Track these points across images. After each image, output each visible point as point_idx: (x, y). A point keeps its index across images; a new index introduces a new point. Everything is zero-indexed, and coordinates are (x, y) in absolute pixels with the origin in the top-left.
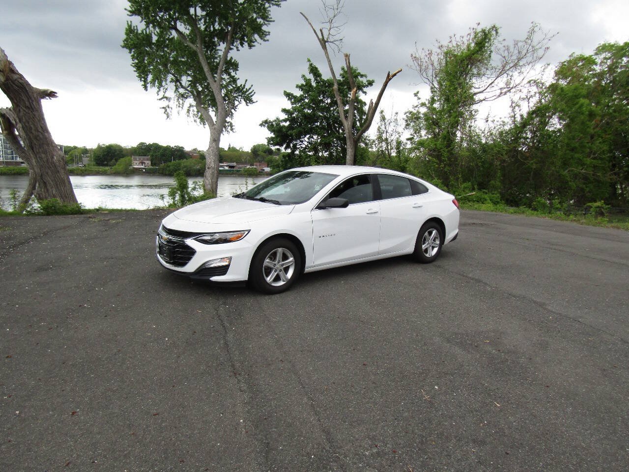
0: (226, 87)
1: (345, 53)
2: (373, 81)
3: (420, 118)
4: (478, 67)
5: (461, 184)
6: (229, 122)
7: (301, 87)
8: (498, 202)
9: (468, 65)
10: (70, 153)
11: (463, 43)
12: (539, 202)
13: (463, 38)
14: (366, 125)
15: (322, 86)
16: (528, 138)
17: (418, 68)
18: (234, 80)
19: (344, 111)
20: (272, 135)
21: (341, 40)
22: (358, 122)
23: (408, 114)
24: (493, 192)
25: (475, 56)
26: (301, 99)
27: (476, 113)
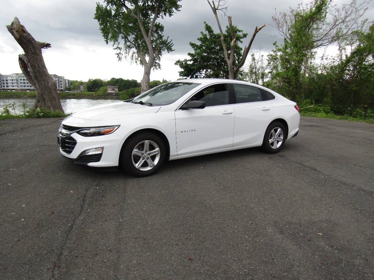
0: (156, 41)
1: (228, 16)
2: (247, 34)
3: (277, 58)
4: (317, 24)
5: (303, 100)
6: (158, 63)
7: (200, 39)
8: (329, 112)
9: (310, 22)
10: (74, 84)
11: (307, 9)
12: (358, 112)
13: (307, 5)
14: (242, 63)
15: (214, 38)
16: (350, 70)
17: (277, 25)
18: (160, 37)
19: (228, 54)
20: (182, 70)
21: (226, 8)
22: (236, 61)
23: (269, 56)
24: (325, 106)
25: (315, 16)
26: (200, 47)
27: (315, 54)
